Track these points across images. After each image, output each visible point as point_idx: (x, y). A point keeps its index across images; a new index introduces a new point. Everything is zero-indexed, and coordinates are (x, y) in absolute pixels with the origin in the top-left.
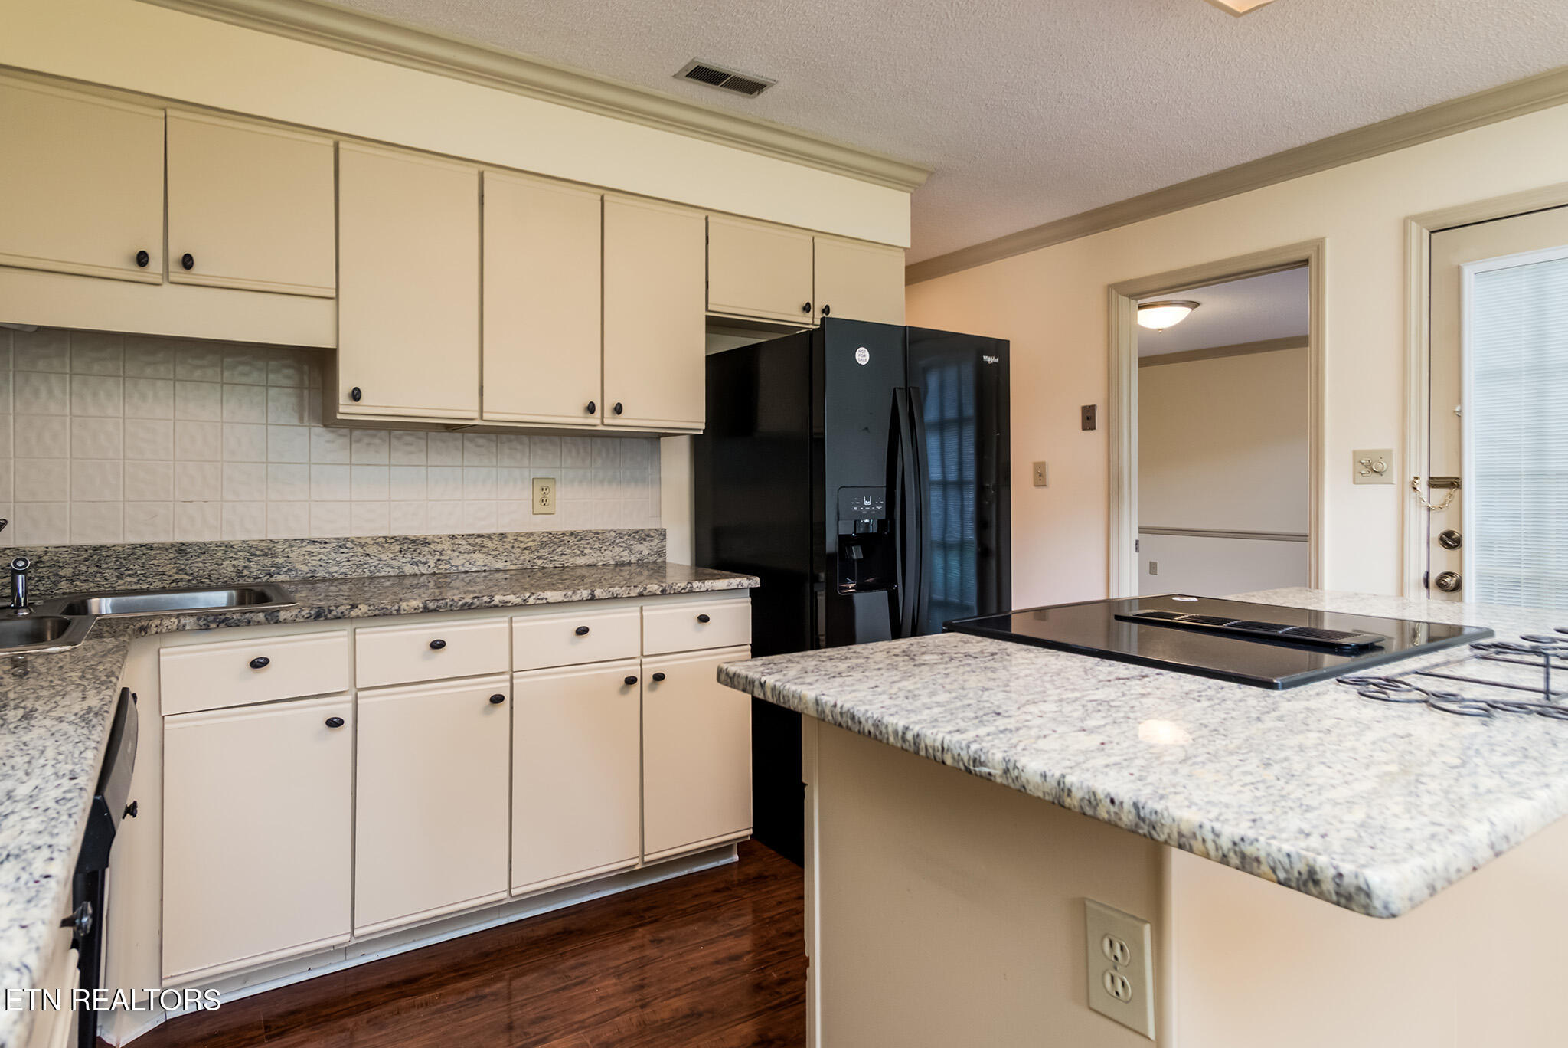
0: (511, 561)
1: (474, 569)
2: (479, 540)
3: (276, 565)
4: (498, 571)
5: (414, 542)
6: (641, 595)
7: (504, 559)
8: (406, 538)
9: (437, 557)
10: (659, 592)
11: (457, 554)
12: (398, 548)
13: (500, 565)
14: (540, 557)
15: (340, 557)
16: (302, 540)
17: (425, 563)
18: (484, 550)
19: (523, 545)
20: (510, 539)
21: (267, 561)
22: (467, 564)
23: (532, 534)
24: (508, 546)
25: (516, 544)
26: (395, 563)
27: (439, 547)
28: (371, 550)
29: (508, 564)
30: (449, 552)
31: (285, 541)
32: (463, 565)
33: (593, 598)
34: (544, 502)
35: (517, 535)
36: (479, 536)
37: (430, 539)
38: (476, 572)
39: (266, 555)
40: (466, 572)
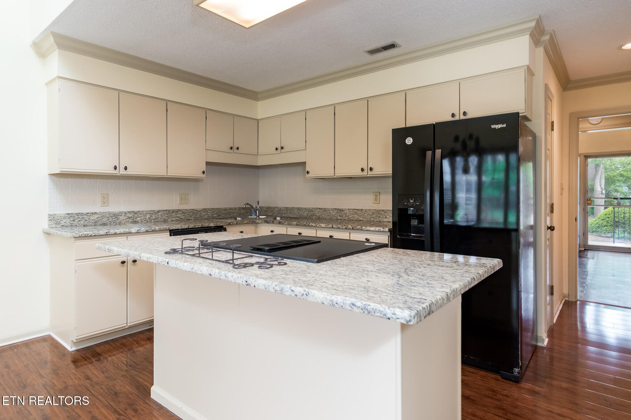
0: (364, 218)
1: (354, 219)
2: (355, 211)
3: (313, 214)
4: (361, 220)
5: (340, 210)
6: (346, 228)
7: (362, 217)
8: (338, 209)
9: (345, 215)
10: (351, 228)
11: (350, 214)
12: (336, 211)
13: (361, 219)
14: (373, 218)
15: (325, 213)
16: (318, 208)
17: (343, 216)
18: (357, 214)
19: (368, 213)
20: (364, 211)
21: (312, 213)
22: (353, 218)
23: (370, 210)
24: (363, 213)
25: (366, 213)
26: (336, 216)
27: (346, 212)
28: (331, 212)
29: (363, 218)
30: (348, 214)
31: (315, 208)
32: (352, 218)
33: (333, 227)
34: (376, 200)
35: (366, 210)
36: (356, 209)
37: (343, 210)
38: (355, 220)
39: (311, 211)
40: (352, 220)
